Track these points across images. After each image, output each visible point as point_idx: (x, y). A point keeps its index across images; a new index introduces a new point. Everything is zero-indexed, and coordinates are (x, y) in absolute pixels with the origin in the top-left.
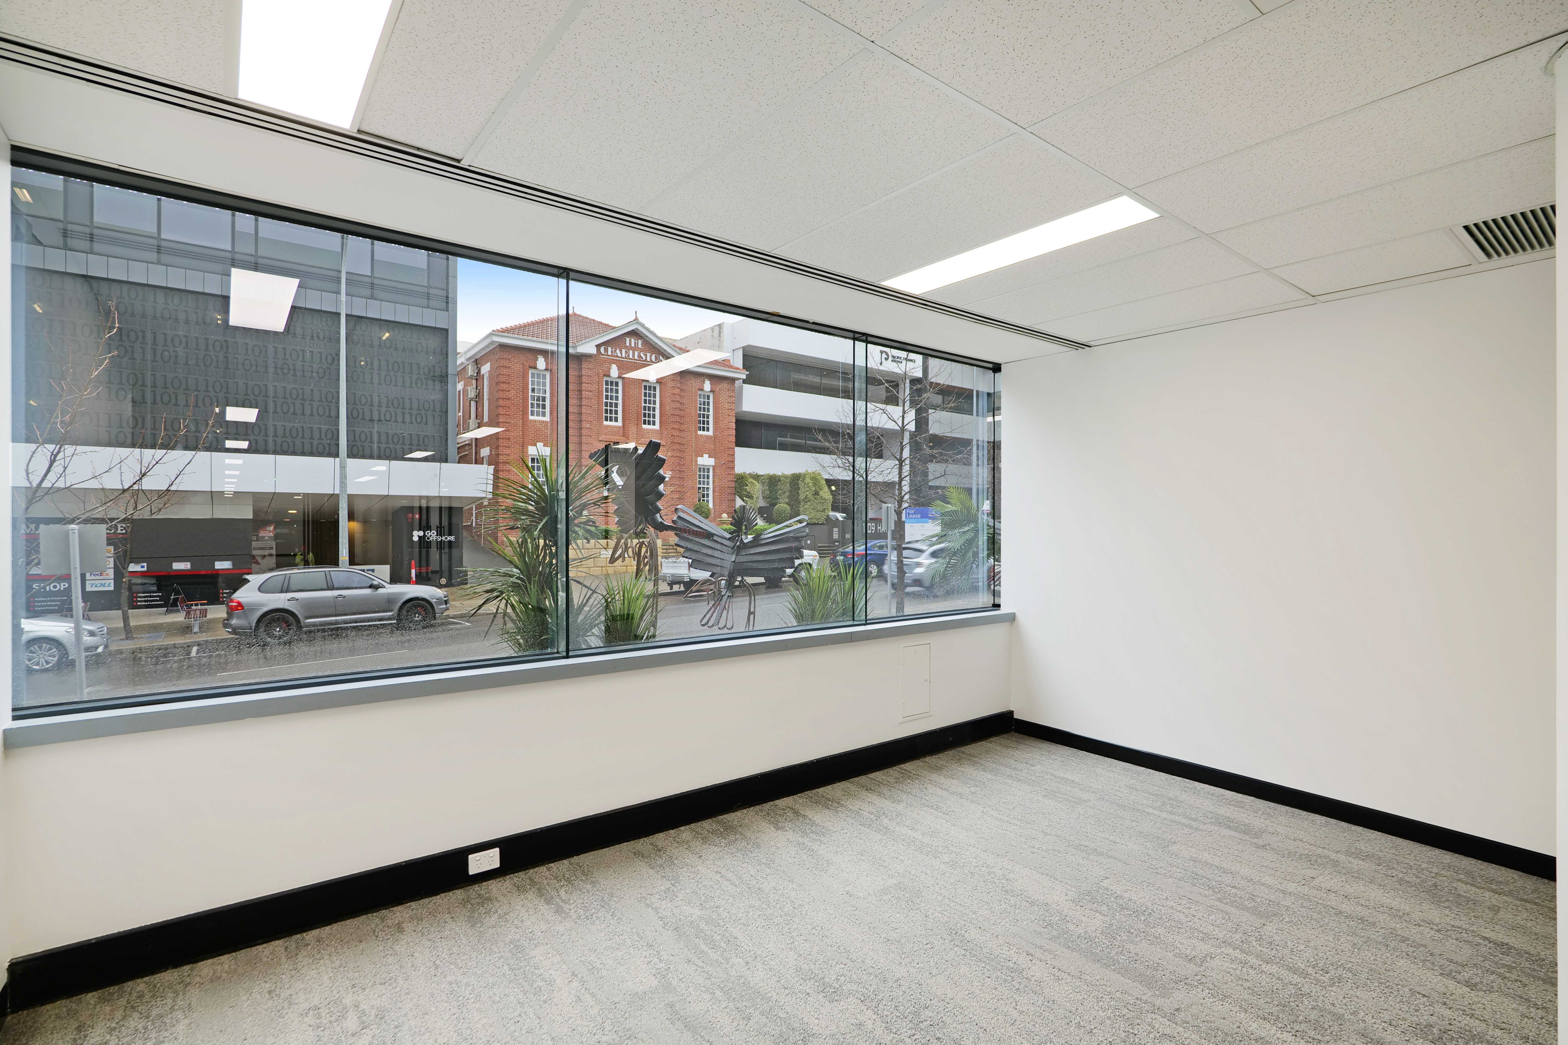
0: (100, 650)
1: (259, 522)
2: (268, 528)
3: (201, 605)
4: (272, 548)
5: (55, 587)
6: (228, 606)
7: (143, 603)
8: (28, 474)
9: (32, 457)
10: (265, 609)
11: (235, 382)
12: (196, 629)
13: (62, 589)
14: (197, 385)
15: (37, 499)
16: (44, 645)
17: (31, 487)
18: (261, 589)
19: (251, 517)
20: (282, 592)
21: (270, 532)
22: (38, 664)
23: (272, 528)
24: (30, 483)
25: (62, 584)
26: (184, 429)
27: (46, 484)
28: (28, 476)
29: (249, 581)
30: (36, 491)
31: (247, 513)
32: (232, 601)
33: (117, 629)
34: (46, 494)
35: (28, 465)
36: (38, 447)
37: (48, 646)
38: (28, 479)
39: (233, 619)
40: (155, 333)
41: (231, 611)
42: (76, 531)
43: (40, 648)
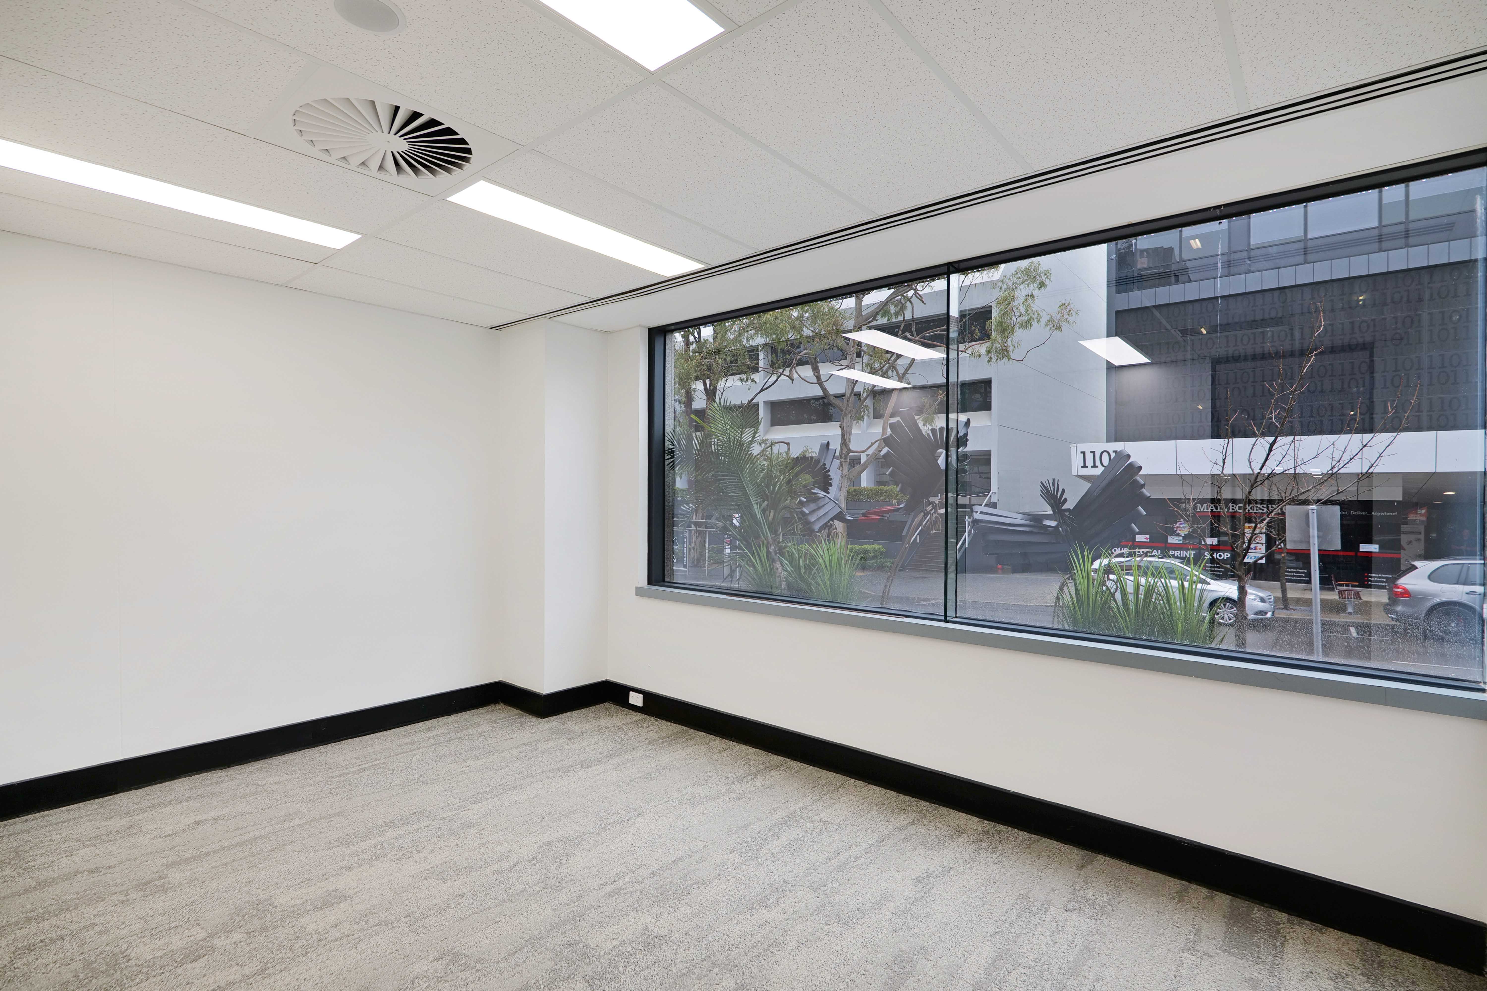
0: (1269, 615)
1: (1408, 505)
2: (1419, 511)
3: (1353, 586)
4: (1420, 533)
5: (1220, 556)
6: (1390, 591)
7: (1290, 578)
8: (1250, 463)
9: (1252, 448)
10: (1437, 600)
11: (1383, 360)
12: (1350, 610)
13: (1225, 558)
14: (1342, 370)
15: (1259, 483)
16: (1228, 604)
17: (1253, 474)
18: (1432, 576)
19: (1400, 498)
20: (1457, 583)
21: (1421, 515)
22: (1223, 618)
23: (1423, 511)
24: (1252, 470)
25: (1226, 554)
26: (1392, 410)
27: (1266, 471)
28: (1250, 465)
29: (1417, 568)
30: (1257, 476)
31: (1396, 495)
32: (1397, 587)
33: (1278, 598)
34: (1266, 479)
35: (1250, 456)
36: (1257, 440)
37: (1230, 605)
38: (1251, 467)
39: (1399, 605)
40: (1302, 328)
41: (1395, 598)
42: (1315, 511)
43: (1225, 605)
